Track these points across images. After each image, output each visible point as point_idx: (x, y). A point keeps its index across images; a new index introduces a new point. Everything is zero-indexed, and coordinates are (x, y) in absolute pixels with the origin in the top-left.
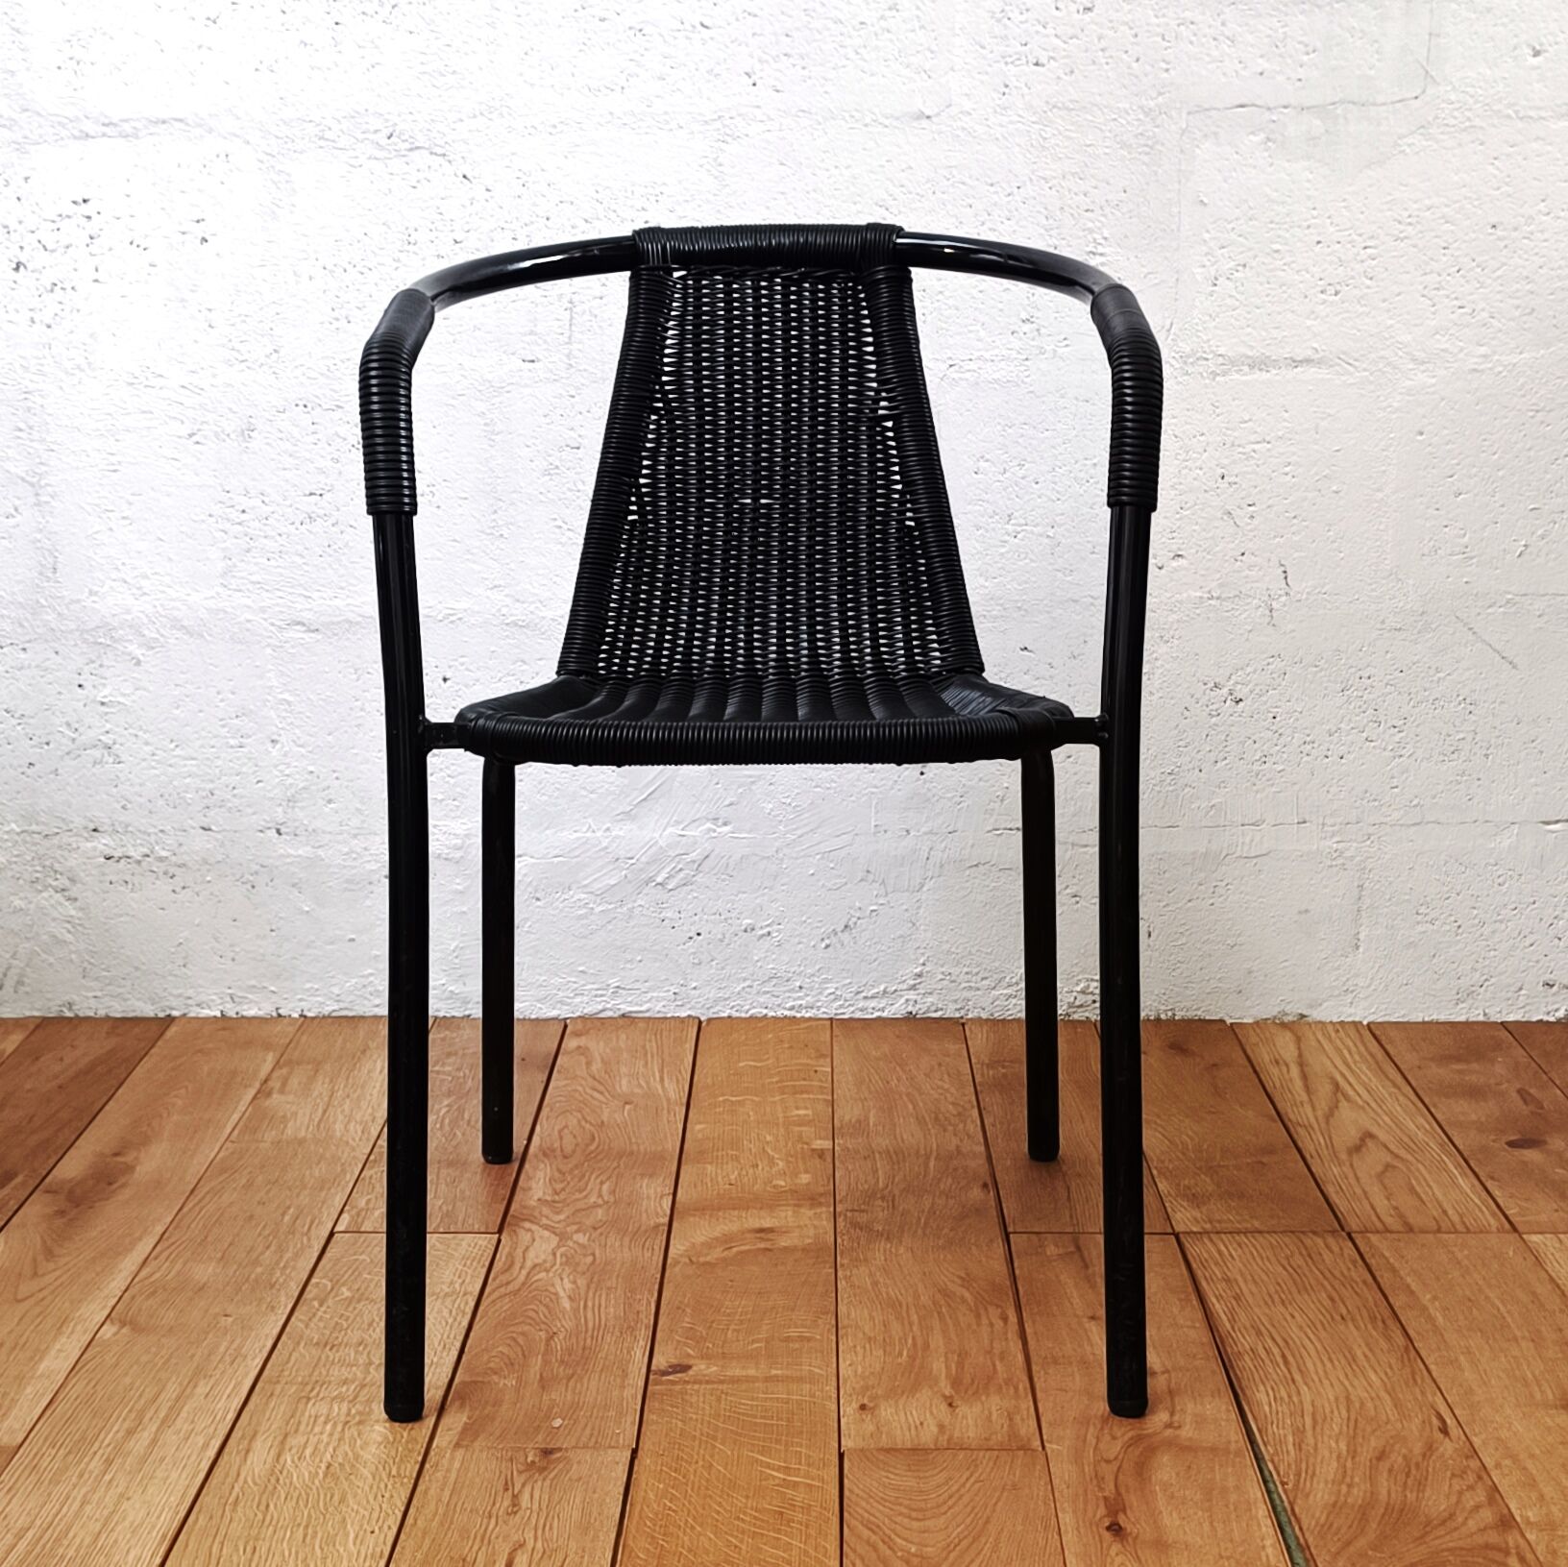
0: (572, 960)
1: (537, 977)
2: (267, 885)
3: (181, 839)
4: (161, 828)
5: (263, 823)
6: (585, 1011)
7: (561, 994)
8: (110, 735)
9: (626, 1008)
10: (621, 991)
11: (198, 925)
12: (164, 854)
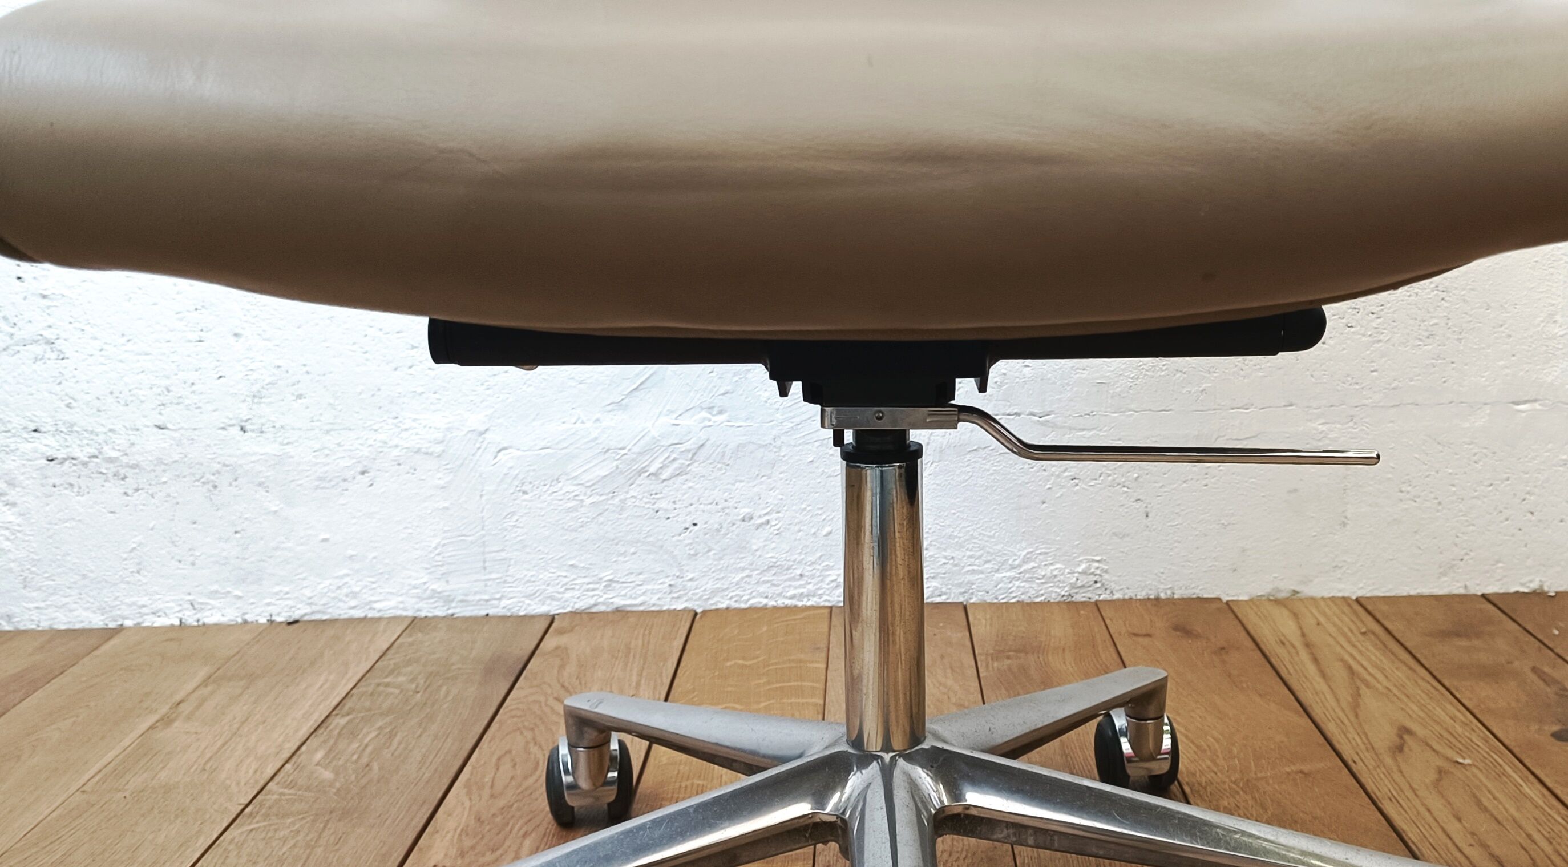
0: (561, 554)
1: (525, 573)
2: (231, 485)
3: (133, 438)
4: (112, 427)
5: (226, 421)
6: (577, 606)
7: (550, 589)
8: (50, 330)
9: (619, 602)
10: (614, 585)
11: (152, 529)
12: (114, 454)
